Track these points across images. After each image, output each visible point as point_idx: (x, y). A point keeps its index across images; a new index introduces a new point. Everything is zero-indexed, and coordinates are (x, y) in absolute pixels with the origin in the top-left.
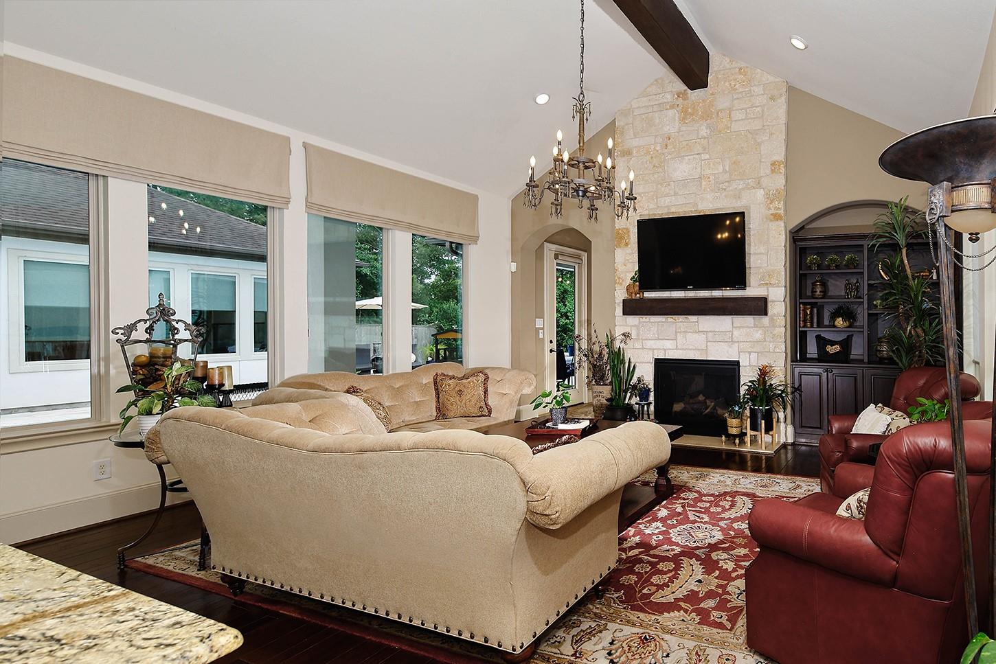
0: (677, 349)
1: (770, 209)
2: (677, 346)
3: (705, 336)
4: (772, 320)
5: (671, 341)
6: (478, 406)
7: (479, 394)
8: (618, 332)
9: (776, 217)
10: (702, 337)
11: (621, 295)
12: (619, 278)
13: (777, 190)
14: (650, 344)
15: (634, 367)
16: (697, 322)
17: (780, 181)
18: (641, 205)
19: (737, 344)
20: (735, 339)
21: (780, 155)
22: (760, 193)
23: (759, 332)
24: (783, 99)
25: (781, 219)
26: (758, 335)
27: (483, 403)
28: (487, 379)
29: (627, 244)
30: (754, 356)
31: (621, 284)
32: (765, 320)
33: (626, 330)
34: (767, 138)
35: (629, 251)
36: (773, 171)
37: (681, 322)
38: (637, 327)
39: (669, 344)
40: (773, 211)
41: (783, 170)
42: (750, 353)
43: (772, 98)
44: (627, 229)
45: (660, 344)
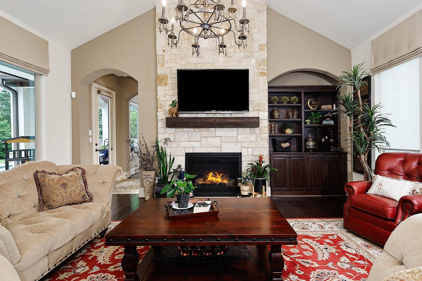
0: (201, 147)
1: (259, 69)
2: (201, 145)
3: (220, 139)
4: (261, 130)
5: (197, 143)
6: (81, 195)
7: (81, 185)
8: (161, 137)
9: (263, 74)
10: (218, 139)
11: (162, 115)
12: (161, 105)
13: (263, 60)
14: (183, 144)
15: (174, 158)
16: (215, 131)
17: (265, 55)
18: (176, 61)
19: (240, 144)
20: (239, 141)
21: (264, 41)
22: (253, 61)
23: (254, 136)
24: (265, 12)
25: (265, 75)
26: (253, 138)
27: (85, 192)
28: (84, 173)
29: (166, 84)
30: (250, 150)
31: (162, 108)
32: (257, 130)
33: (167, 136)
34: (256, 32)
35: (167, 88)
36: (260, 49)
37: (204, 132)
38: (174, 134)
39: (196, 144)
40: (261, 71)
41: (266, 50)
42: (248, 148)
43: (259, 11)
44: (166, 75)
45: (190, 144)
